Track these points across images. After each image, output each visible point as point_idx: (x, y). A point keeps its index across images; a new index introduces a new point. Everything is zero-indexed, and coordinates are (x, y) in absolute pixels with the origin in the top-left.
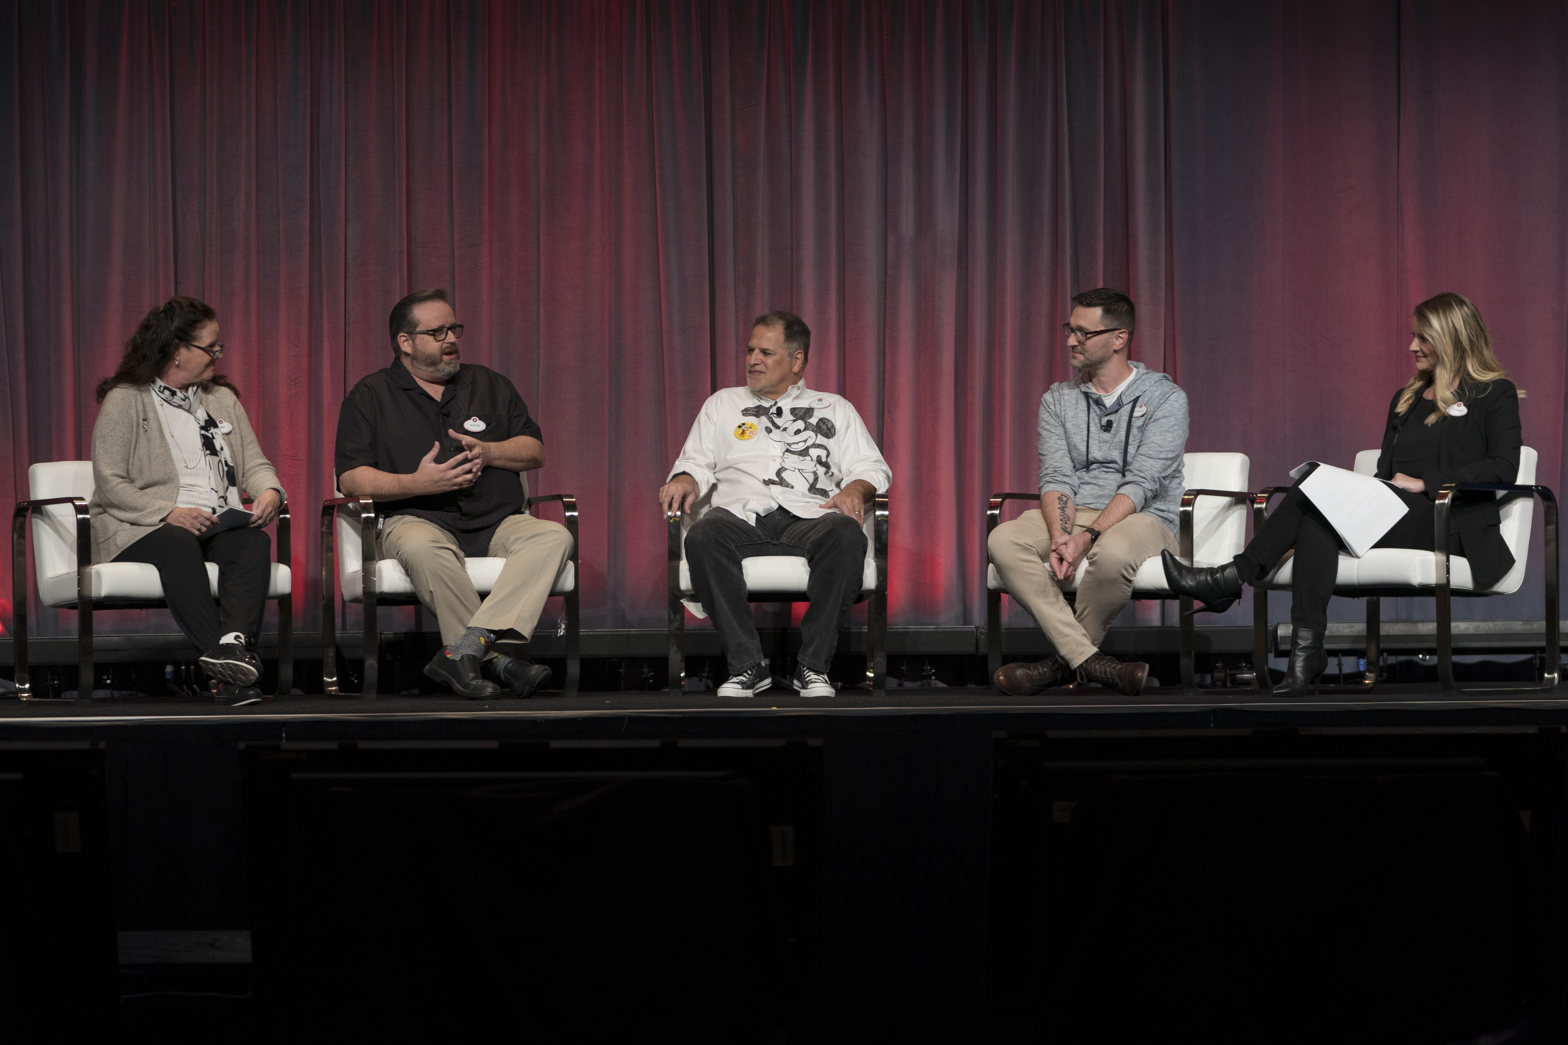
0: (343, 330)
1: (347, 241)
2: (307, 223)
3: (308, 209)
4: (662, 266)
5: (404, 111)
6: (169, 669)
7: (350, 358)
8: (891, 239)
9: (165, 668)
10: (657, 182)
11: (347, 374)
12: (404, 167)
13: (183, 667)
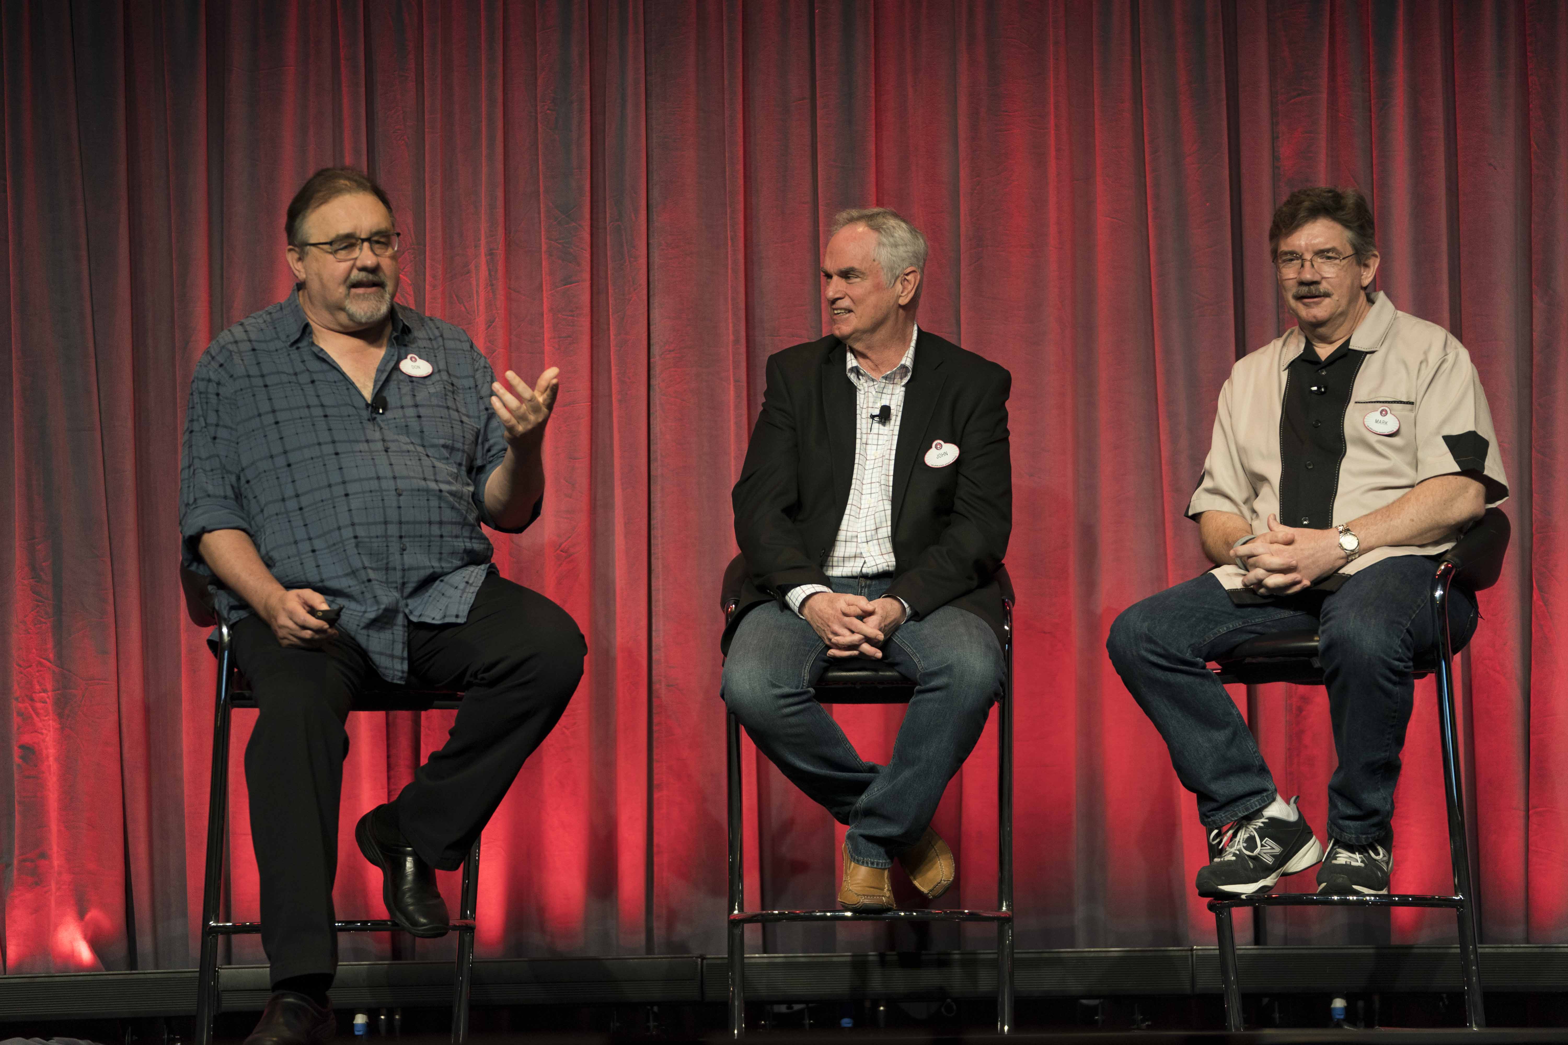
0: (644, 469)
1: (652, 328)
2: (586, 298)
3: (587, 276)
4: (1159, 356)
5: (740, 116)
6: (360, 1019)
7: (657, 514)
8: (1539, 304)
9: (353, 1019)
10: (1150, 220)
11: (652, 541)
12: (741, 206)
13: (383, 1017)
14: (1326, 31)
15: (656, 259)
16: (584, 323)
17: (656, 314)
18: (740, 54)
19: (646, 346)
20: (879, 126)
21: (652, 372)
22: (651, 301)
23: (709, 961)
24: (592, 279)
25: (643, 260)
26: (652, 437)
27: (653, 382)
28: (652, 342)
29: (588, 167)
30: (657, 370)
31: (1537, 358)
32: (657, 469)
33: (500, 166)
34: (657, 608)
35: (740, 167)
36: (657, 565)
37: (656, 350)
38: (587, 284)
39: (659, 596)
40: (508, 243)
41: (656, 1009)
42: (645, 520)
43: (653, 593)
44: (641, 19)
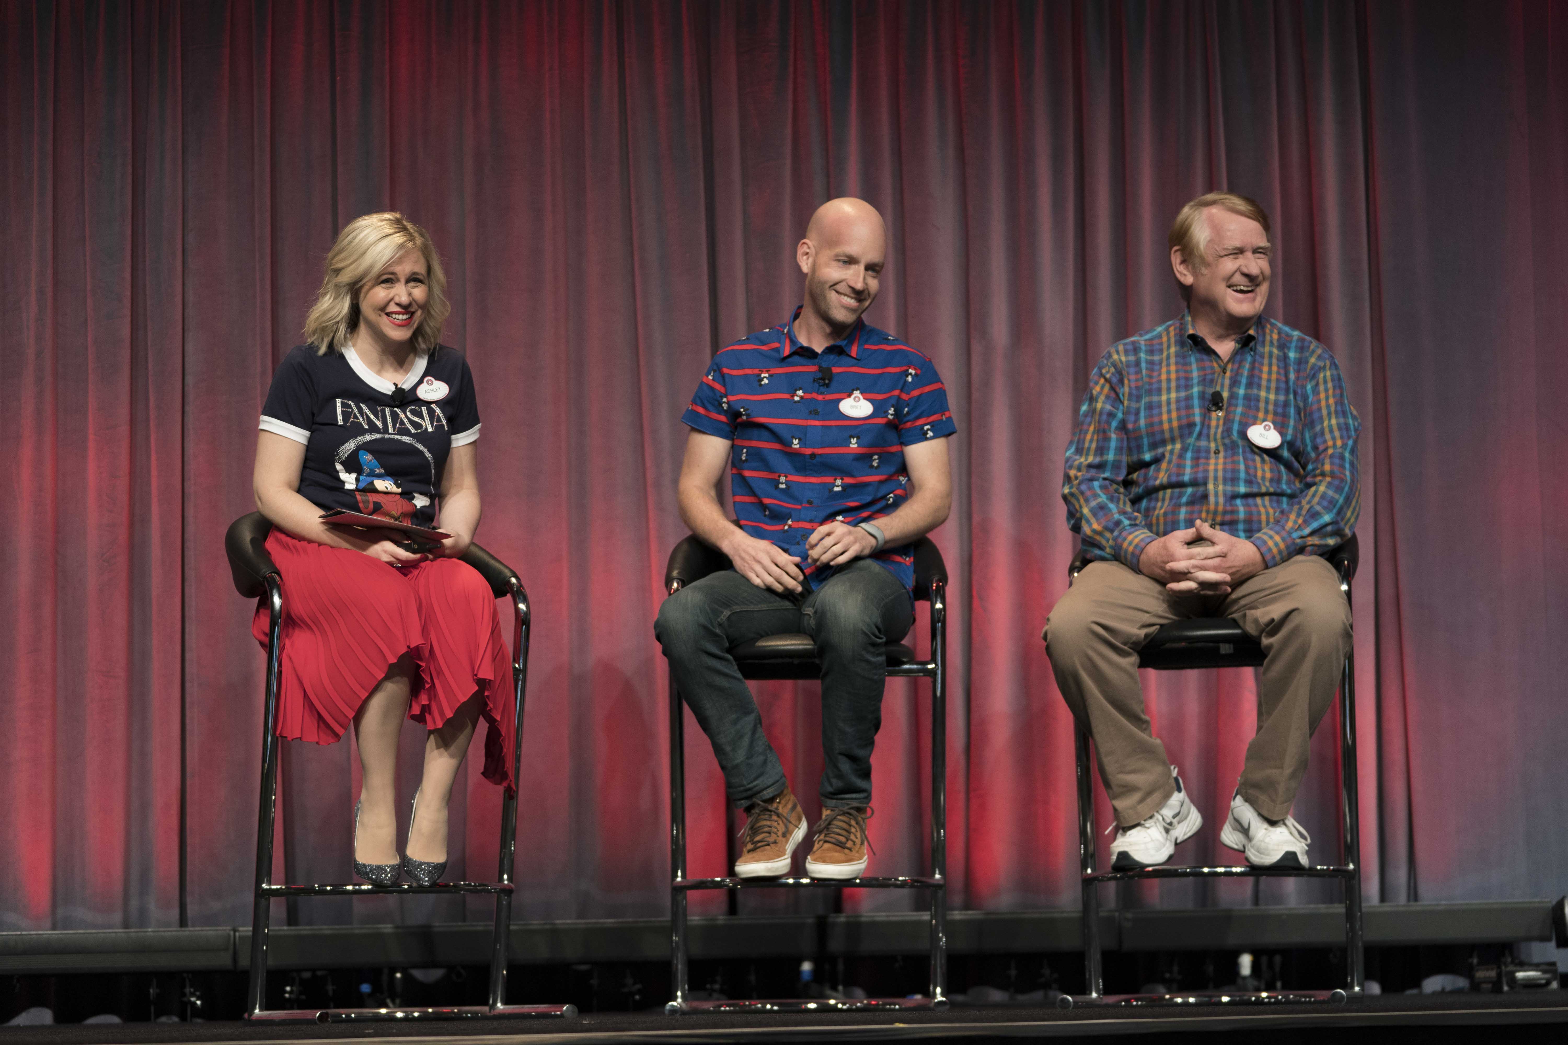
0: (179, 487)
1: (186, 359)
2: (125, 332)
3: (127, 312)
4: (644, 391)
7: (191, 529)
8: (977, 348)
10: (636, 269)
12: (268, 251)
14: (790, 105)
15: (191, 297)
16: (125, 354)
17: (190, 347)
18: (268, 116)
19: (181, 376)
20: (393, 181)
21: (186, 400)
22: (186, 335)
23: (241, 934)
24: (132, 315)
25: (178, 299)
26: (186, 459)
27: (187, 408)
28: (186, 372)
29: (130, 214)
30: (191, 397)
31: (976, 395)
32: (190, 488)
33: (49, 212)
34: (191, 613)
35: (268, 215)
36: (190, 574)
37: (189, 380)
38: (128, 320)
39: (191, 603)
40: (56, 283)
41: (190, 976)
42: (179, 534)
43: (187, 600)
44: (179, 82)
